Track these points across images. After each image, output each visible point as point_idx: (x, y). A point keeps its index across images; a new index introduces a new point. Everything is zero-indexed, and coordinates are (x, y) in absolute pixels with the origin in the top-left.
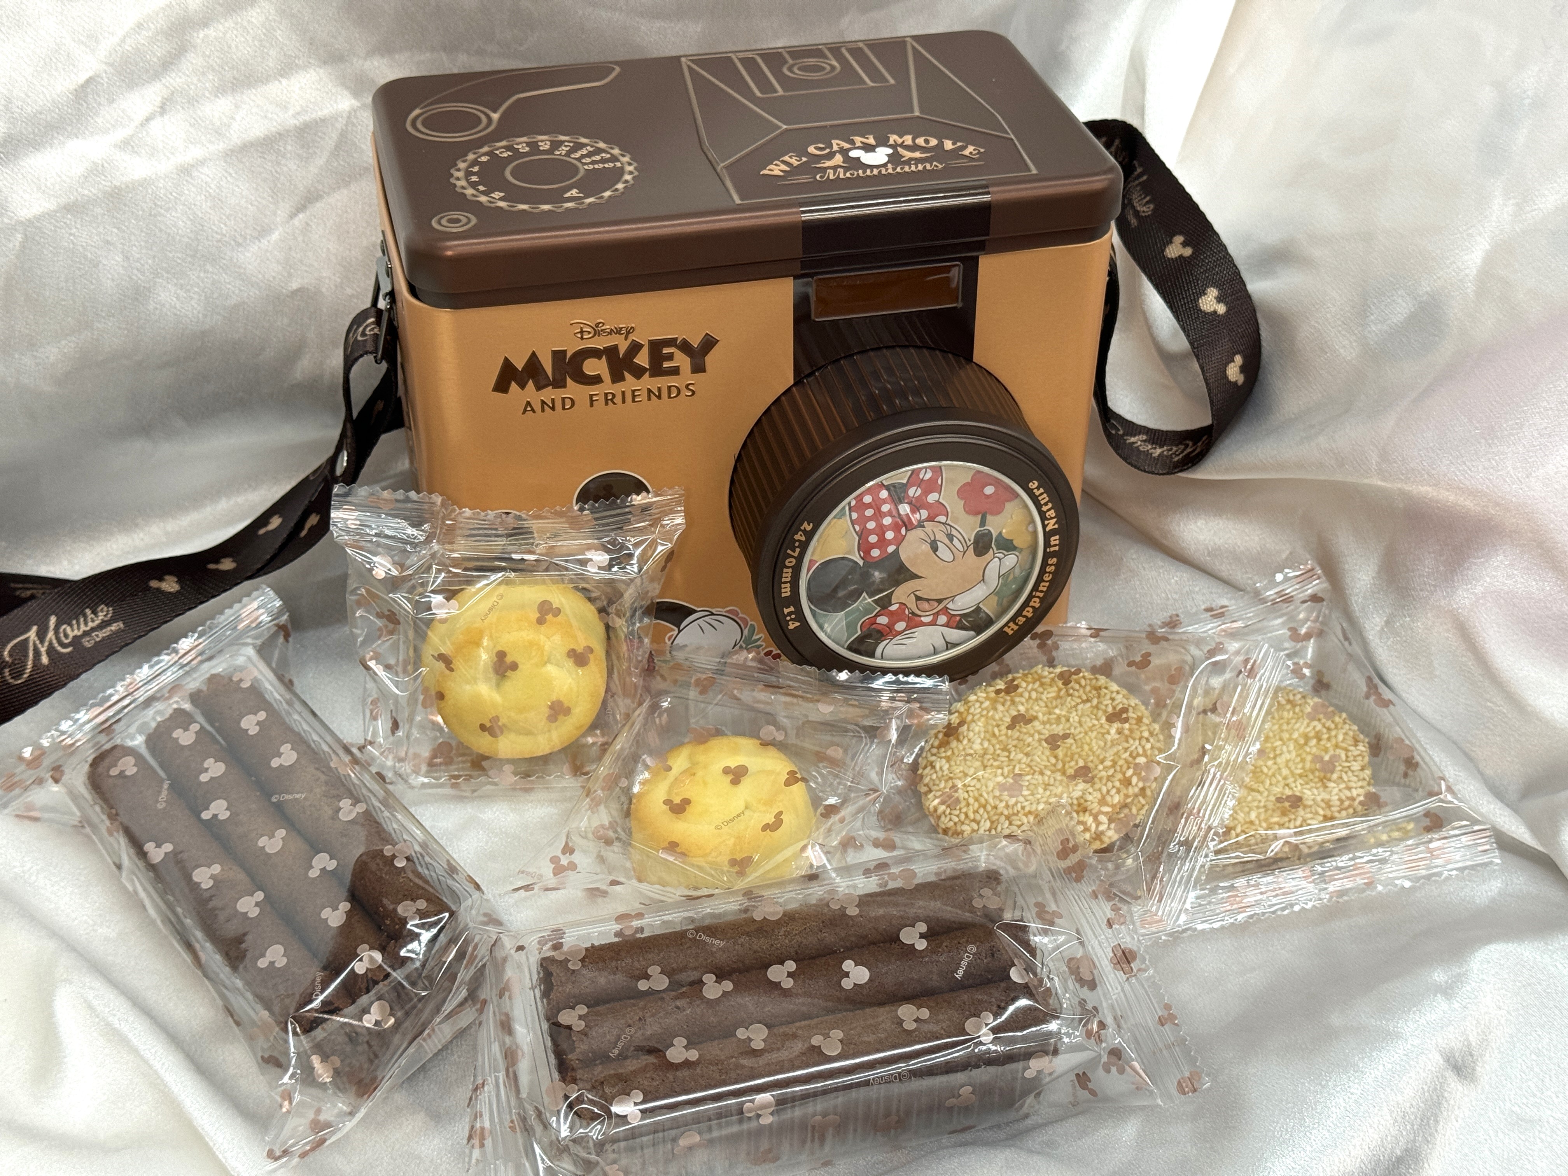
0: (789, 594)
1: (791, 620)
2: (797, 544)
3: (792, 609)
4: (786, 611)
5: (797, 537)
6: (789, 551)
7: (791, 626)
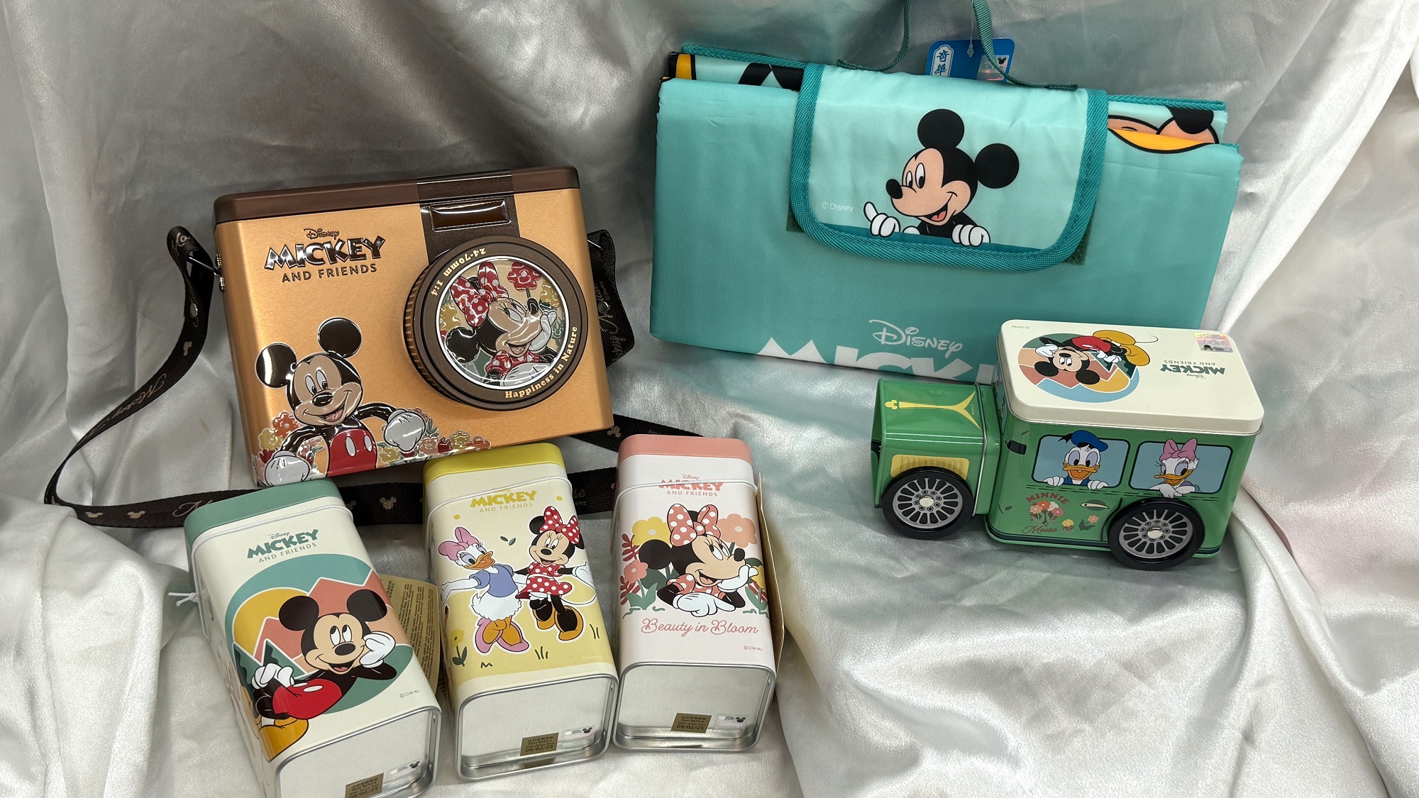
0: (447, 275)
1: (436, 289)
2: (472, 255)
3: (441, 284)
4: (438, 282)
5: (475, 252)
6: (466, 255)
7: (433, 293)
